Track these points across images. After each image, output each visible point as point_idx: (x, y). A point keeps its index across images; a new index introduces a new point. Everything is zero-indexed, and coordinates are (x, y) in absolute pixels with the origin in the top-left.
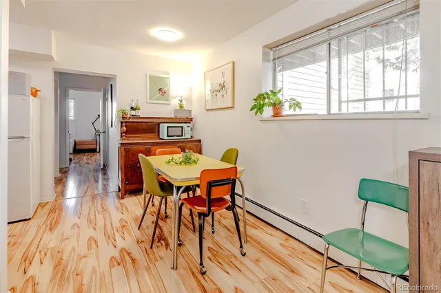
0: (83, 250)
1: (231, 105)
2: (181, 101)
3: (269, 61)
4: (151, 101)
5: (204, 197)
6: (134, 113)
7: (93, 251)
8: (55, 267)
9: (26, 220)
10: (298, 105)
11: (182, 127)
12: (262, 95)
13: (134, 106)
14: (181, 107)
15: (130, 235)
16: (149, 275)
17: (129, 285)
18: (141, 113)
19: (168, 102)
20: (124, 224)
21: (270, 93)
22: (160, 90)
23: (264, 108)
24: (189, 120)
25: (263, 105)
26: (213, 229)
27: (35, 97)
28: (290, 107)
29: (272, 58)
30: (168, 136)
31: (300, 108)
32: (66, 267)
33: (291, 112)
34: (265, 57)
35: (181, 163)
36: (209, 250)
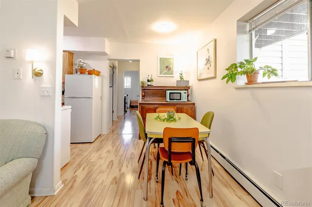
0: (104, 167)
1: (213, 76)
2: (181, 74)
3: (245, 33)
4: (161, 75)
5: (167, 149)
6: (149, 83)
7: (108, 170)
8: (87, 174)
9: (90, 143)
10: (273, 72)
11: (180, 93)
12: (235, 64)
13: (149, 79)
14: (181, 78)
15: (132, 165)
16: (128, 198)
17: (114, 201)
18: (154, 84)
19: (172, 76)
20: (133, 157)
21: (245, 63)
22: (167, 67)
23: (237, 76)
24: (187, 89)
25: (236, 74)
26: (186, 176)
27: (98, 76)
28: (264, 74)
29: (248, 29)
30: (170, 99)
31: (276, 75)
32: (92, 175)
33: (266, 79)
34: (240, 30)
35: (164, 120)
36: (177, 193)
